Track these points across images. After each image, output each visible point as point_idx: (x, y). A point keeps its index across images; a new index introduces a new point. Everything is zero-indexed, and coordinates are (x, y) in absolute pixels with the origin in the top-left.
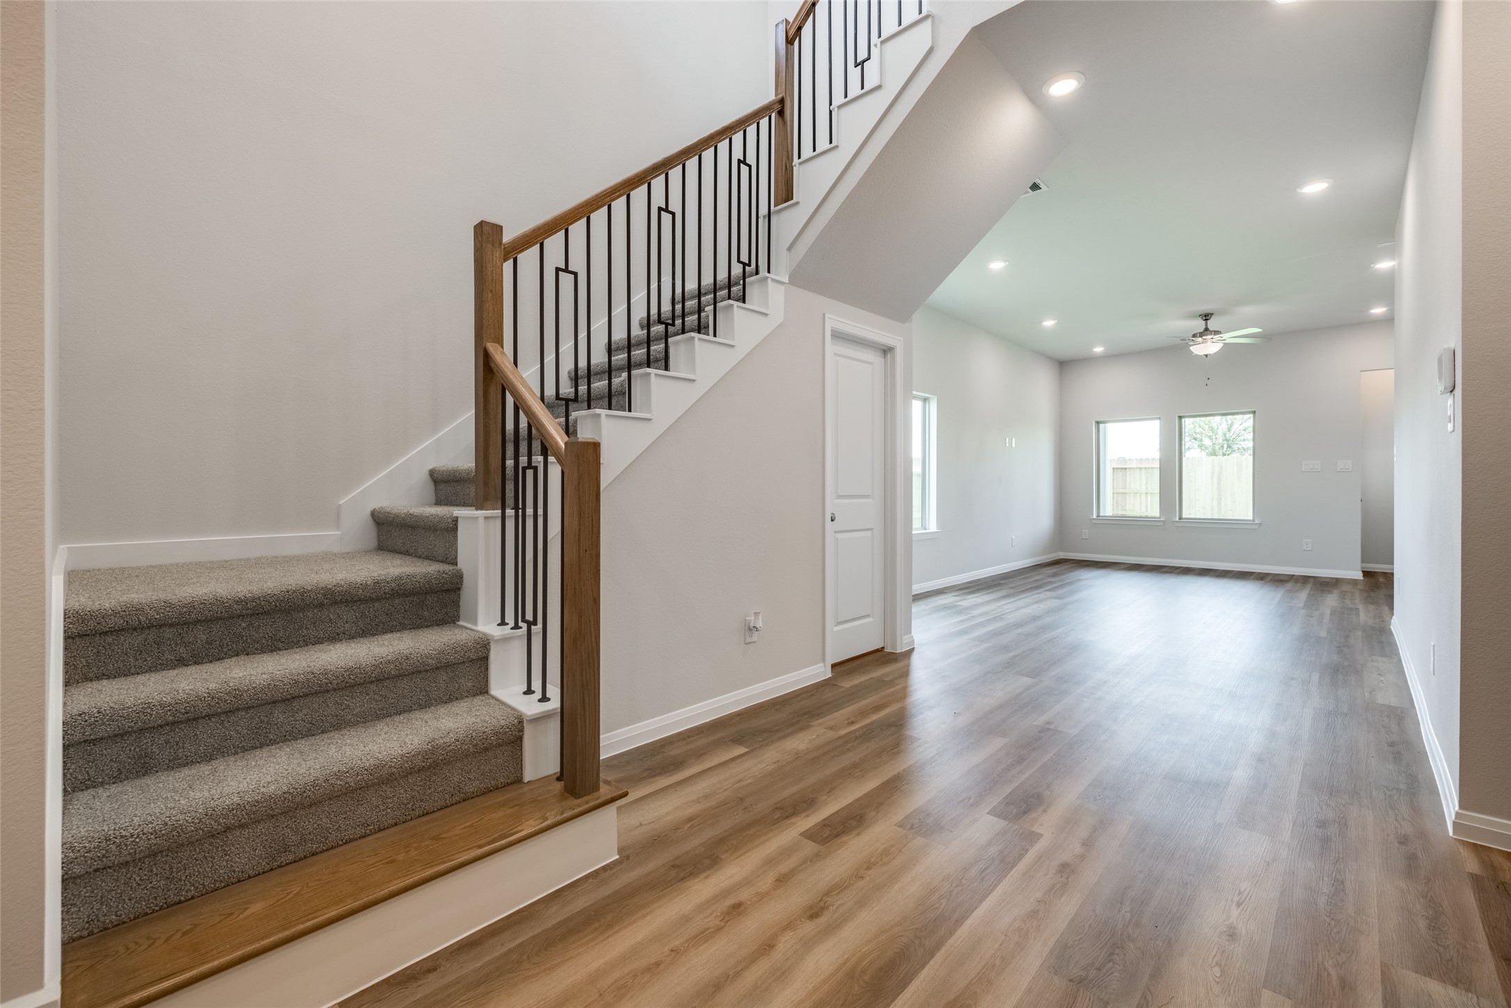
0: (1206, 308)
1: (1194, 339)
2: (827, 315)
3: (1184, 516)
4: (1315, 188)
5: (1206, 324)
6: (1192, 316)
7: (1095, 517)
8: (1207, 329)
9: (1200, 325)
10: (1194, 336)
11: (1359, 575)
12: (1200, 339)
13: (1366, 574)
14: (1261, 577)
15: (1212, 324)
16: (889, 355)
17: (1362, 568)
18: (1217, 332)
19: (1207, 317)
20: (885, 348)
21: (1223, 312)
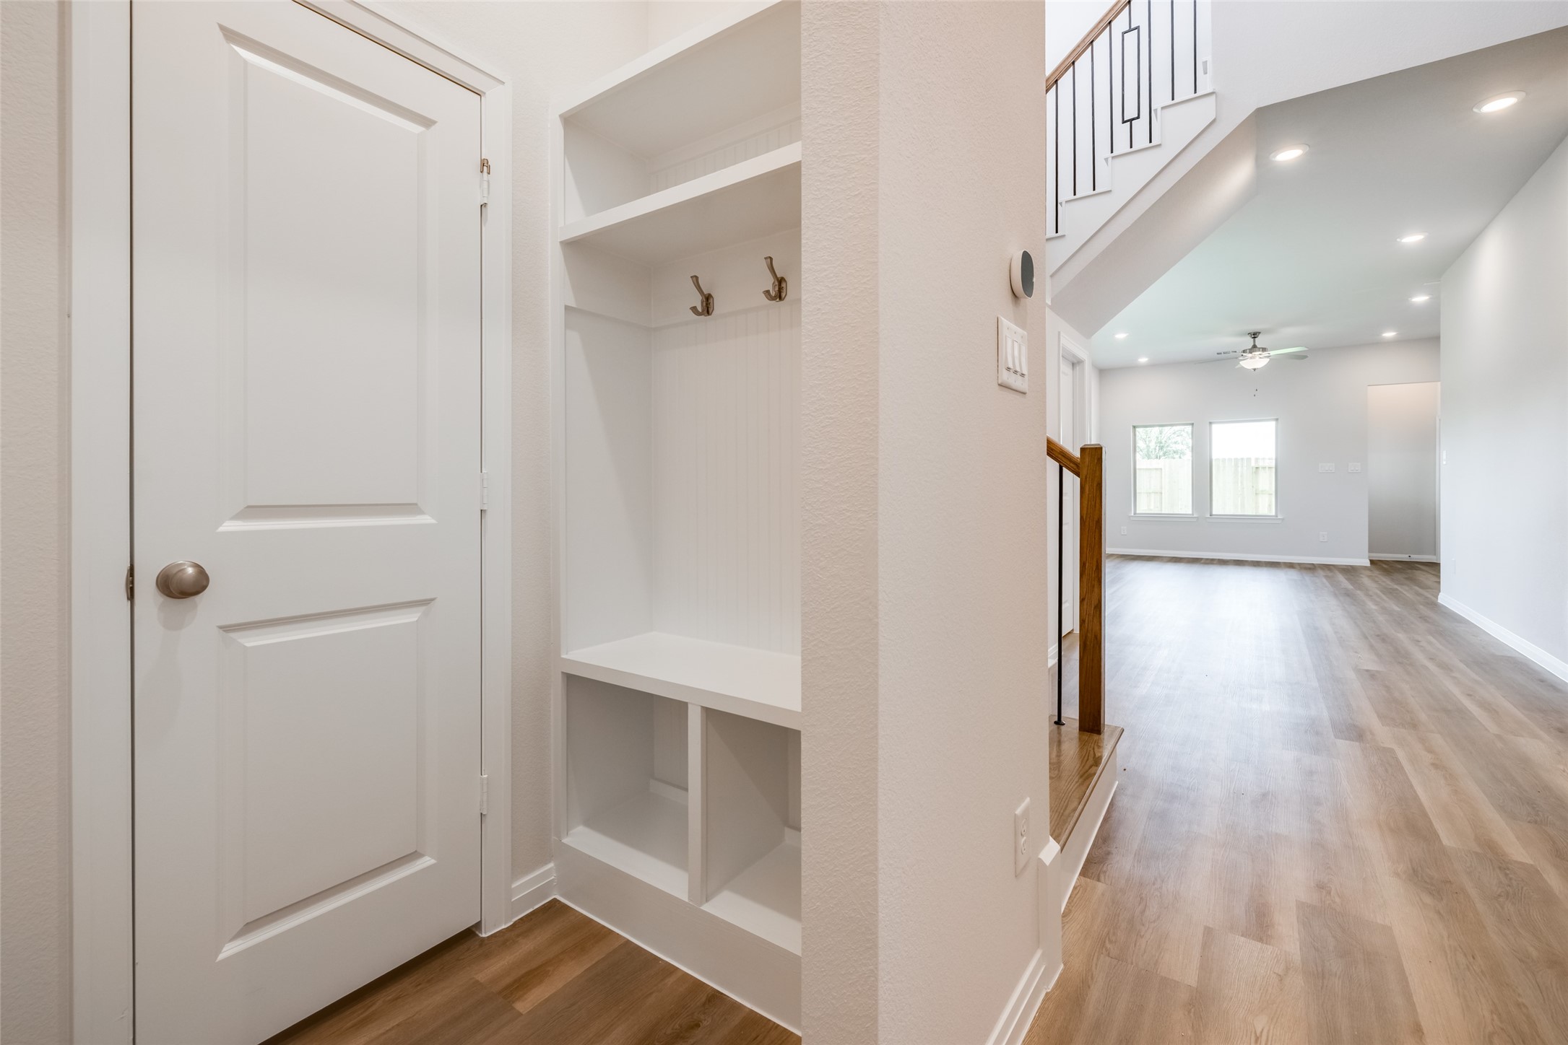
0: (1254, 328)
1: (1244, 354)
2: (1062, 334)
3: (1214, 513)
4: (1412, 239)
5: (1254, 341)
6: (1242, 334)
7: (1132, 514)
8: (1254, 346)
9: (1249, 342)
10: (1244, 351)
11: (1368, 564)
12: (1250, 355)
13: (1372, 562)
14: (1291, 566)
15: (1260, 342)
16: (1078, 368)
17: (1369, 557)
18: (1264, 350)
19: (1255, 335)
20: (1075, 361)
21: (1268, 331)
